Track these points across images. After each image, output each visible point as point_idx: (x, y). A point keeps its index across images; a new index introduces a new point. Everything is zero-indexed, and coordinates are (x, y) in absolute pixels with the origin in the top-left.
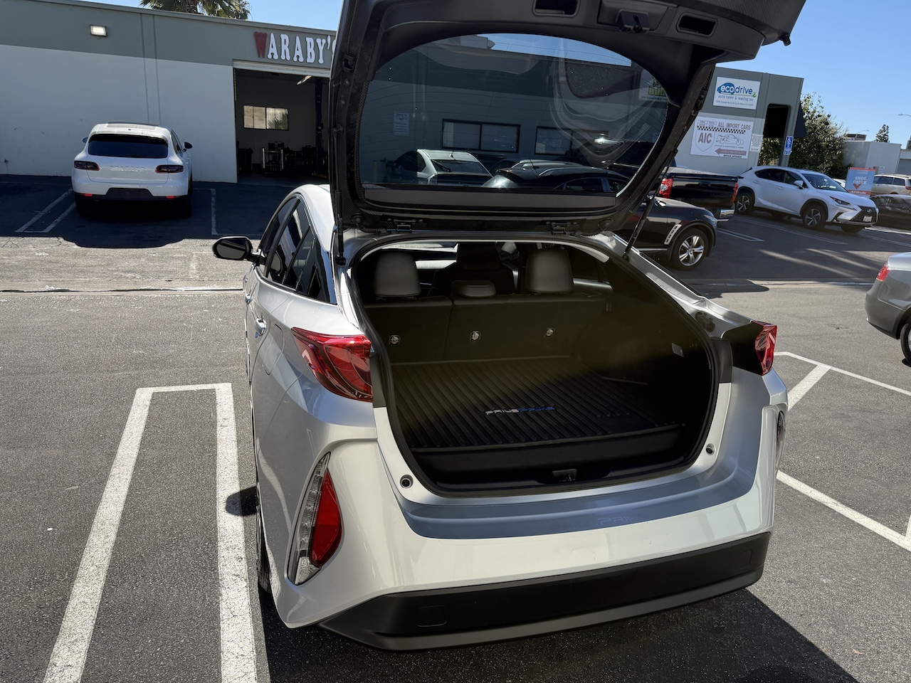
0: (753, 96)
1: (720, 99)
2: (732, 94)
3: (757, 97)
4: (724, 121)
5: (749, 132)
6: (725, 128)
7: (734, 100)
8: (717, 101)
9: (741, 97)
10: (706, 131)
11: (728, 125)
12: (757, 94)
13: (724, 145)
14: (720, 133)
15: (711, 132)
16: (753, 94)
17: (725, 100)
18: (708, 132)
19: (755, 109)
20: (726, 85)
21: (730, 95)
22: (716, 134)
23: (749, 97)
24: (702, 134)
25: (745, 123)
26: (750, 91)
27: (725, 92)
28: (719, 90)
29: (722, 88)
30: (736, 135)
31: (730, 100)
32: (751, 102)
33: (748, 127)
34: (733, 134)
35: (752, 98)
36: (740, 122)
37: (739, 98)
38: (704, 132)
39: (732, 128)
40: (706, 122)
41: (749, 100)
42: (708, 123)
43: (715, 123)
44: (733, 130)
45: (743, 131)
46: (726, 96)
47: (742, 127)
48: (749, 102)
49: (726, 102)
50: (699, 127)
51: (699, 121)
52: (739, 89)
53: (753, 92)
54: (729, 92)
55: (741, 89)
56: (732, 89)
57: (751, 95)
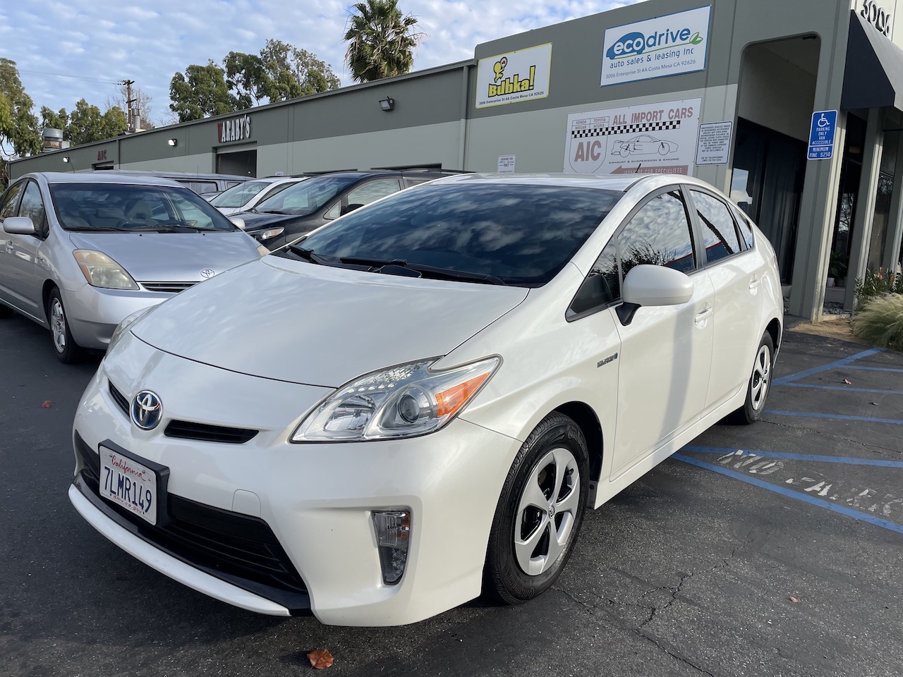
0: (695, 42)
1: (615, 71)
2: (640, 52)
3: (703, 44)
4: (626, 111)
6: (629, 124)
7: (646, 64)
8: (609, 76)
9: (661, 52)
10: (590, 139)
11: (636, 117)
12: (704, 34)
13: (630, 158)
14: (619, 136)
15: (601, 138)
16: (692, 37)
17: (626, 68)
18: (595, 138)
19: (700, 65)
20: (623, 40)
21: (635, 56)
22: (608, 142)
23: (681, 49)
24: (581, 145)
26: (684, 34)
27: (624, 52)
28: (611, 54)
29: (616, 48)
30: (657, 133)
31: (635, 67)
32: (689, 57)
33: (688, 112)
34: (650, 132)
35: (691, 46)
36: (666, 106)
37: (658, 57)
38: (584, 140)
39: (644, 121)
40: (588, 122)
41: (682, 53)
42: (592, 121)
43: (607, 119)
44: (647, 126)
45: (675, 123)
46: (625, 60)
47: (672, 114)
48: (683, 58)
49: (627, 74)
50: (576, 133)
51: (575, 123)
52: (655, 38)
53: (691, 34)
54: (633, 51)
55: (660, 36)
56: (638, 44)
57: (687, 41)
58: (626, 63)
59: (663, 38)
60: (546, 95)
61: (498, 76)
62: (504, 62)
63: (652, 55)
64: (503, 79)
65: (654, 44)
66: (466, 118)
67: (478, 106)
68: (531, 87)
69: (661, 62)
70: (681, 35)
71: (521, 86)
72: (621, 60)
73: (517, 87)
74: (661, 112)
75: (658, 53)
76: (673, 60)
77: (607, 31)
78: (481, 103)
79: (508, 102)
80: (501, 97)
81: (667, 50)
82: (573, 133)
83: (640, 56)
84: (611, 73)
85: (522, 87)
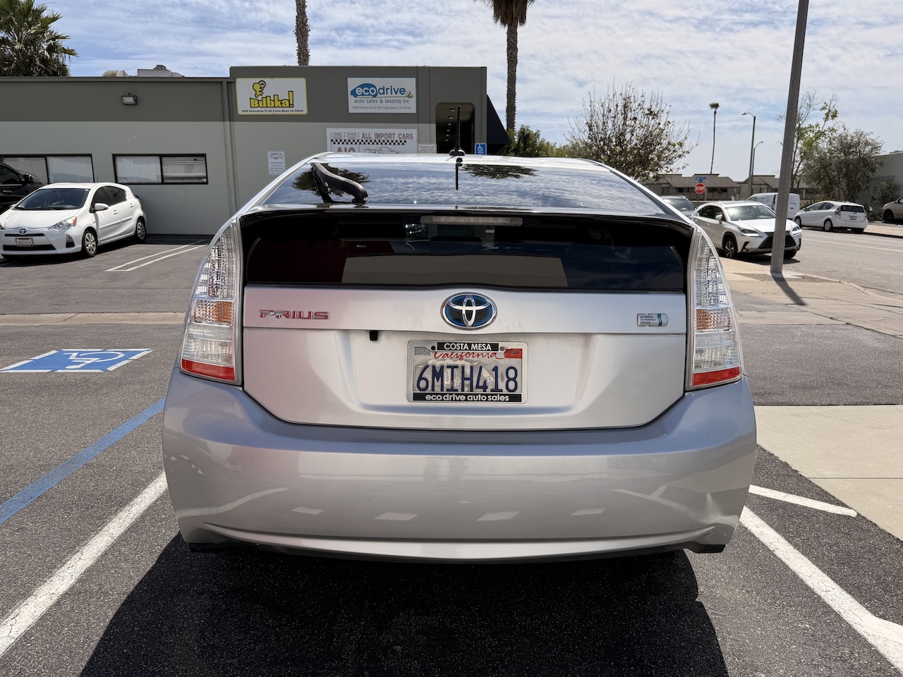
0: (409, 96)
1: (357, 105)
2: (375, 96)
3: (414, 98)
4: (372, 131)
5: (412, 143)
6: (373, 139)
7: (379, 104)
8: (353, 107)
9: (389, 99)
10: (345, 145)
11: (378, 135)
12: (414, 93)
14: (366, 145)
15: (353, 146)
16: (407, 93)
17: (366, 104)
18: (349, 146)
19: (414, 110)
20: (362, 86)
21: (371, 98)
22: (360, 149)
23: (401, 99)
24: (339, 149)
25: (403, 131)
26: (402, 91)
27: (363, 94)
28: (354, 94)
29: (357, 91)
30: (392, 146)
31: (372, 105)
32: (406, 105)
33: (410, 136)
34: (388, 145)
35: (407, 99)
36: (397, 131)
37: (387, 101)
38: (342, 146)
39: (383, 138)
40: (343, 134)
41: (402, 102)
42: (346, 134)
43: (357, 134)
44: (386, 141)
45: (403, 142)
46: (365, 100)
47: (400, 136)
48: (403, 105)
49: (368, 108)
50: (334, 141)
51: (332, 134)
52: (384, 89)
53: (407, 91)
54: (370, 95)
55: (387, 89)
56: (373, 91)
57: (404, 95)
58: (366, 102)
59: (389, 91)
60: (305, 112)
61: (258, 93)
62: (263, 85)
63: (383, 100)
64: (264, 96)
65: (384, 93)
66: (230, 121)
67: (240, 112)
68: (291, 105)
69: (389, 105)
70: (400, 91)
71: (281, 103)
72: (362, 99)
73: (278, 104)
74: (394, 134)
75: (387, 99)
76: (396, 105)
77: (349, 79)
78: (243, 111)
79: (272, 113)
80: (263, 109)
81: (391, 99)
82: (332, 140)
83: (374, 99)
84: (355, 105)
85: (283, 105)
